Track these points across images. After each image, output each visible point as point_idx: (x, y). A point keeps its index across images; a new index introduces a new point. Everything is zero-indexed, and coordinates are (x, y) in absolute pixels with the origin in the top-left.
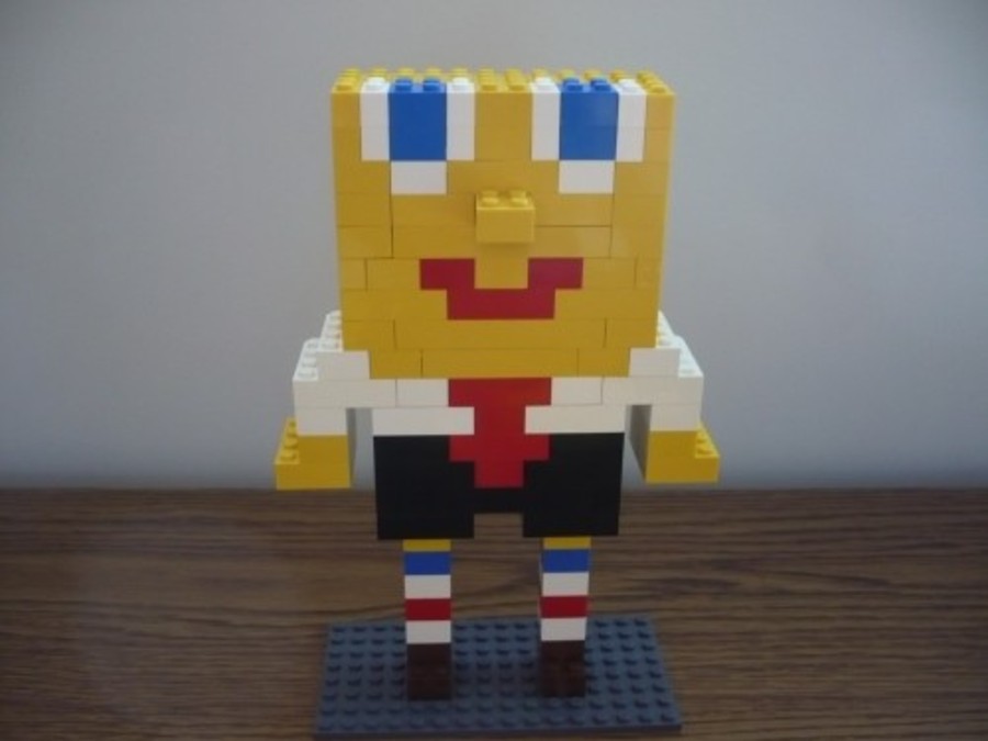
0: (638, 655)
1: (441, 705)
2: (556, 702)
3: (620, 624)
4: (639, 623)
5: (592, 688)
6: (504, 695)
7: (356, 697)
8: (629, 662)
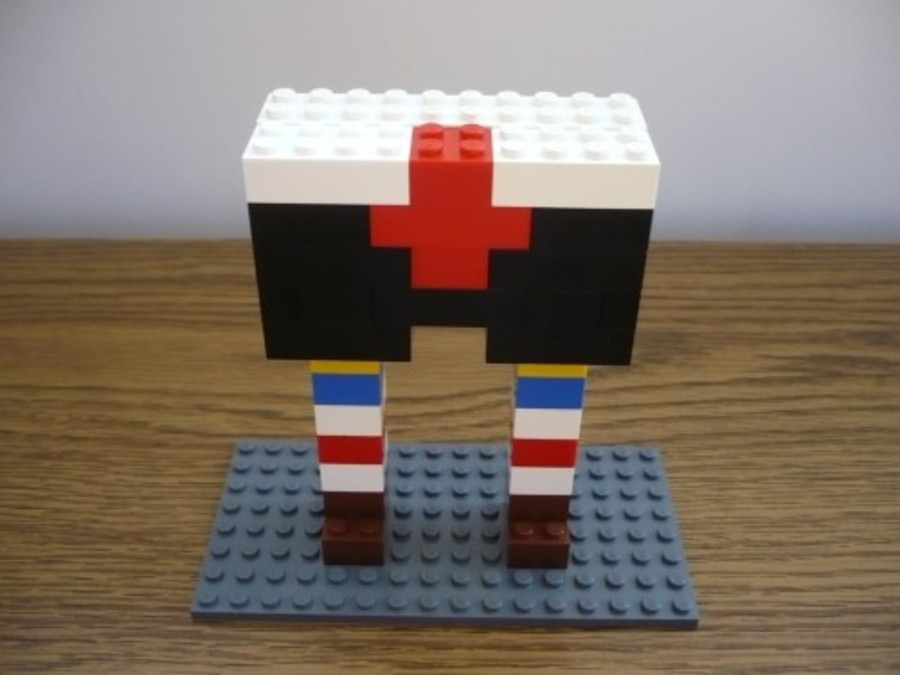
0: (641, 507)
1: (369, 573)
2: (526, 576)
3: (618, 458)
4: (644, 458)
5: (577, 556)
6: (456, 561)
7: (255, 556)
8: (629, 518)
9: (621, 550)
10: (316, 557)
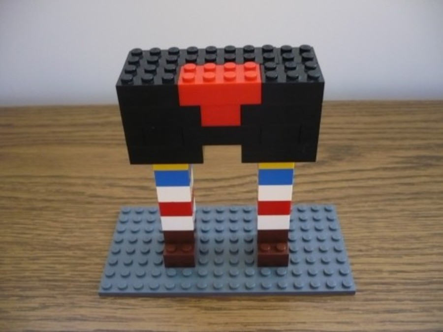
0: (325, 235)
1: (187, 271)
2: (267, 271)
3: (313, 211)
4: (327, 210)
5: (293, 260)
6: (232, 264)
7: (131, 264)
8: (319, 240)
9: (315, 257)
10: (161, 263)
